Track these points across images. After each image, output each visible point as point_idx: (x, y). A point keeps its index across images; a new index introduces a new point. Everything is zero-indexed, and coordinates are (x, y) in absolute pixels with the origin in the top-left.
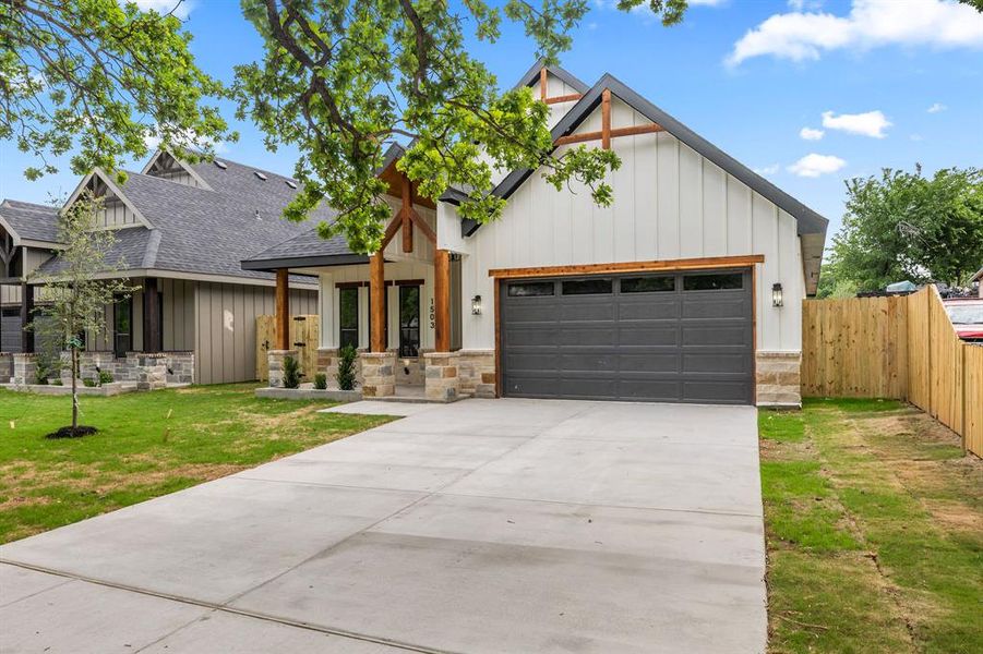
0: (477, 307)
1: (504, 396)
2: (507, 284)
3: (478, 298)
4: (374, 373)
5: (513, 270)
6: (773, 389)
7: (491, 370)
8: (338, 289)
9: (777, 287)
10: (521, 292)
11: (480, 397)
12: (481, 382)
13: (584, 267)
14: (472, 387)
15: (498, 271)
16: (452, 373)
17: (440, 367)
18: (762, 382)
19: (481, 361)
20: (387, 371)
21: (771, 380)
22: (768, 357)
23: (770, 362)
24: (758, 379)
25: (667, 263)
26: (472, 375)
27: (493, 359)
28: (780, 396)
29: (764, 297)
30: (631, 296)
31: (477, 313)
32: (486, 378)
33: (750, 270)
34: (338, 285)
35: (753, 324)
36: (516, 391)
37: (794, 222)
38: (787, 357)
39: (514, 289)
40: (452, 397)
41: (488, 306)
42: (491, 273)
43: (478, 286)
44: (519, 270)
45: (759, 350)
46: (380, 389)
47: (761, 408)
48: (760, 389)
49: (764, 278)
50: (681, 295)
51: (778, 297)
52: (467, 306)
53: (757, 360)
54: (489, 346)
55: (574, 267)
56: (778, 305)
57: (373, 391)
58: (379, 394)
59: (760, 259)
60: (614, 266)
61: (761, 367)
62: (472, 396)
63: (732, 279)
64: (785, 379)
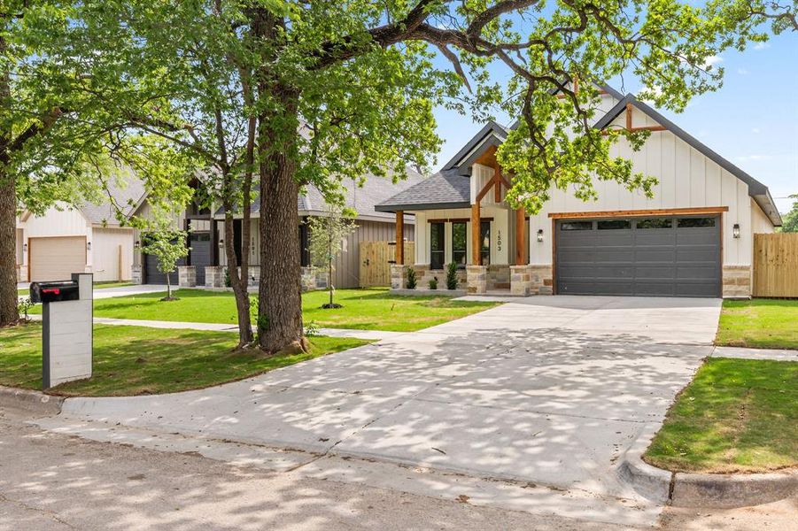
0: (540, 237)
1: (557, 294)
2: (561, 224)
3: (541, 231)
4: (475, 279)
5: (565, 214)
6: (733, 288)
7: (550, 277)
8: (430, 224)
9: (736, 226)
10: (570, 227)
11: (542, 294)
12: (543, 285)
13: (612, 213)
14: (536, 288)
15: (555, 214)
16: (527, 278)
17: (521, 275)
18: (726, 284)
19: (543, 271)
20: (482, 277)
21: (732, 282)
22: (730, 268)
23: (731, 272)
24: (724, 282)
25: (667, 211)
26: (537, 280)
27: (551, 270)
28: (737, 292)
29: (728, 232)
30: (643, 231)
31: (540, 241)
32: (546, 282)
33: (720, 216)
34: (429, 221)
35: (721, 249)
36: (565, 291)
37: (747, 186)
38: (742, 268)
39: (565, 226)
40: (528, 294)
41: (548, 237)
42: (550, 215)
43: (540, 224)
44: (569, 214)
45: (725, 264)
46: (480, 288)
47: (725, 299)
48: (725, 288)
49: (728, 220)
50: (675, 231)
51: (737, 233)
52: (533, 236)
53: (724, 272)
54: (549, 262)
55: (606, 213)
56: (736, 237)
57: (474, 290)
58: (479, 292)
59: (726, 209)
60: (633, 212)
61: (726, 275)
62: (537, 294)
63: (707, 221)
64: (741, 282)
